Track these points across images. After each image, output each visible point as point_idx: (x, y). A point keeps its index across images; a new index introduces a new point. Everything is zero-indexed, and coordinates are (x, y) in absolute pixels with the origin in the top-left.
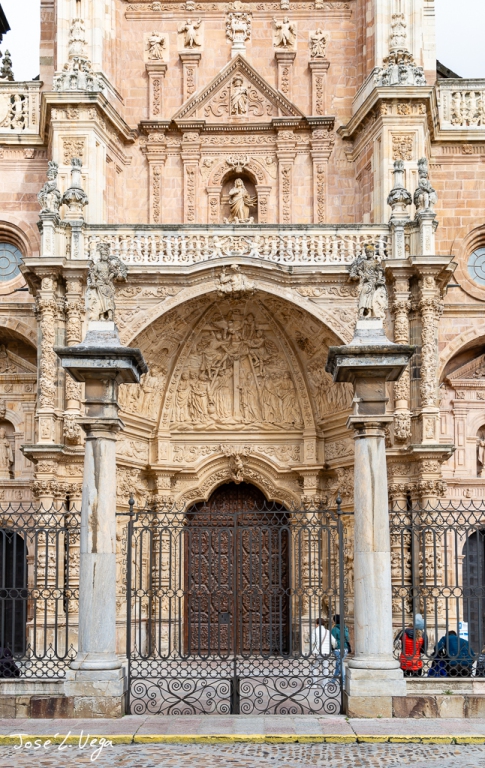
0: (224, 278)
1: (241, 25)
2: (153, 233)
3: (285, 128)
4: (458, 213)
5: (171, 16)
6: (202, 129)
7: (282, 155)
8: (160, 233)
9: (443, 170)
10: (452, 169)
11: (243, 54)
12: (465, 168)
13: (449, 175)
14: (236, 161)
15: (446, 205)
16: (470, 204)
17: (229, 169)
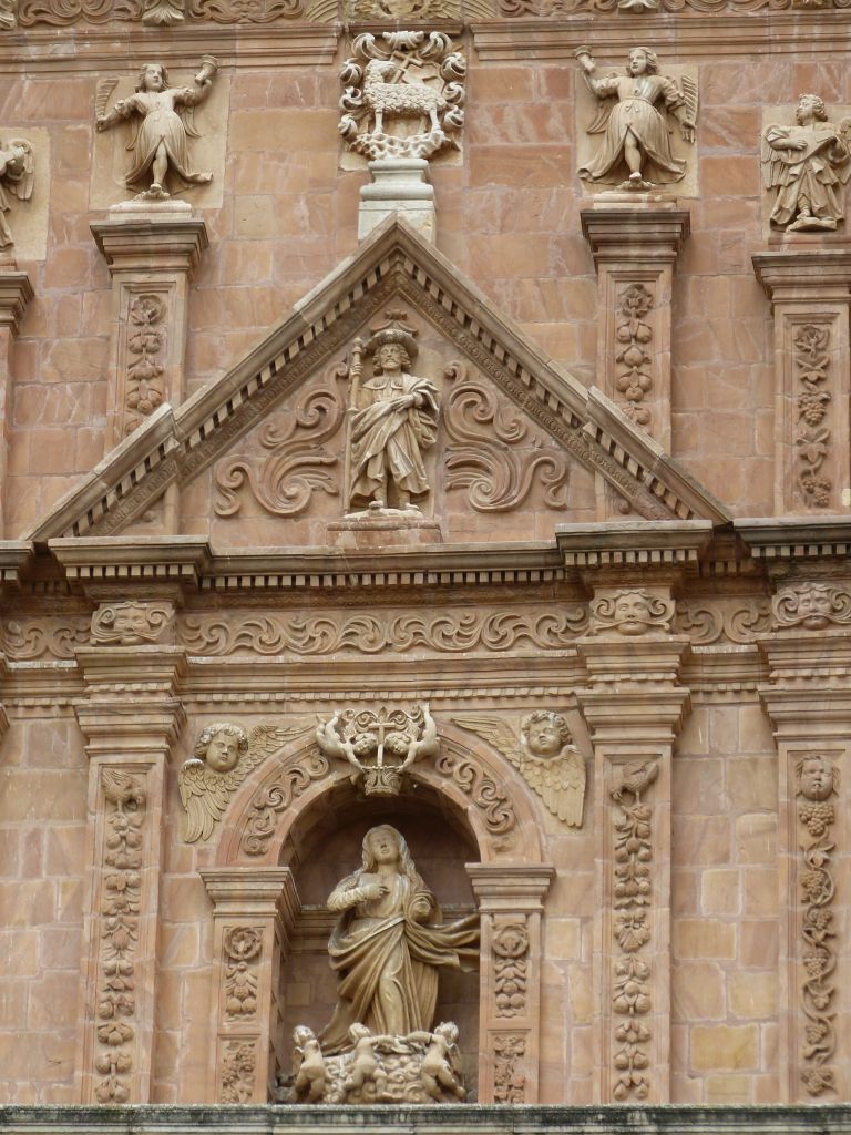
3: (625, 575)
5: (63, 50)
6: (192, 584)
7: (608, 712)
14: (366, 739)
17: (331, 780)
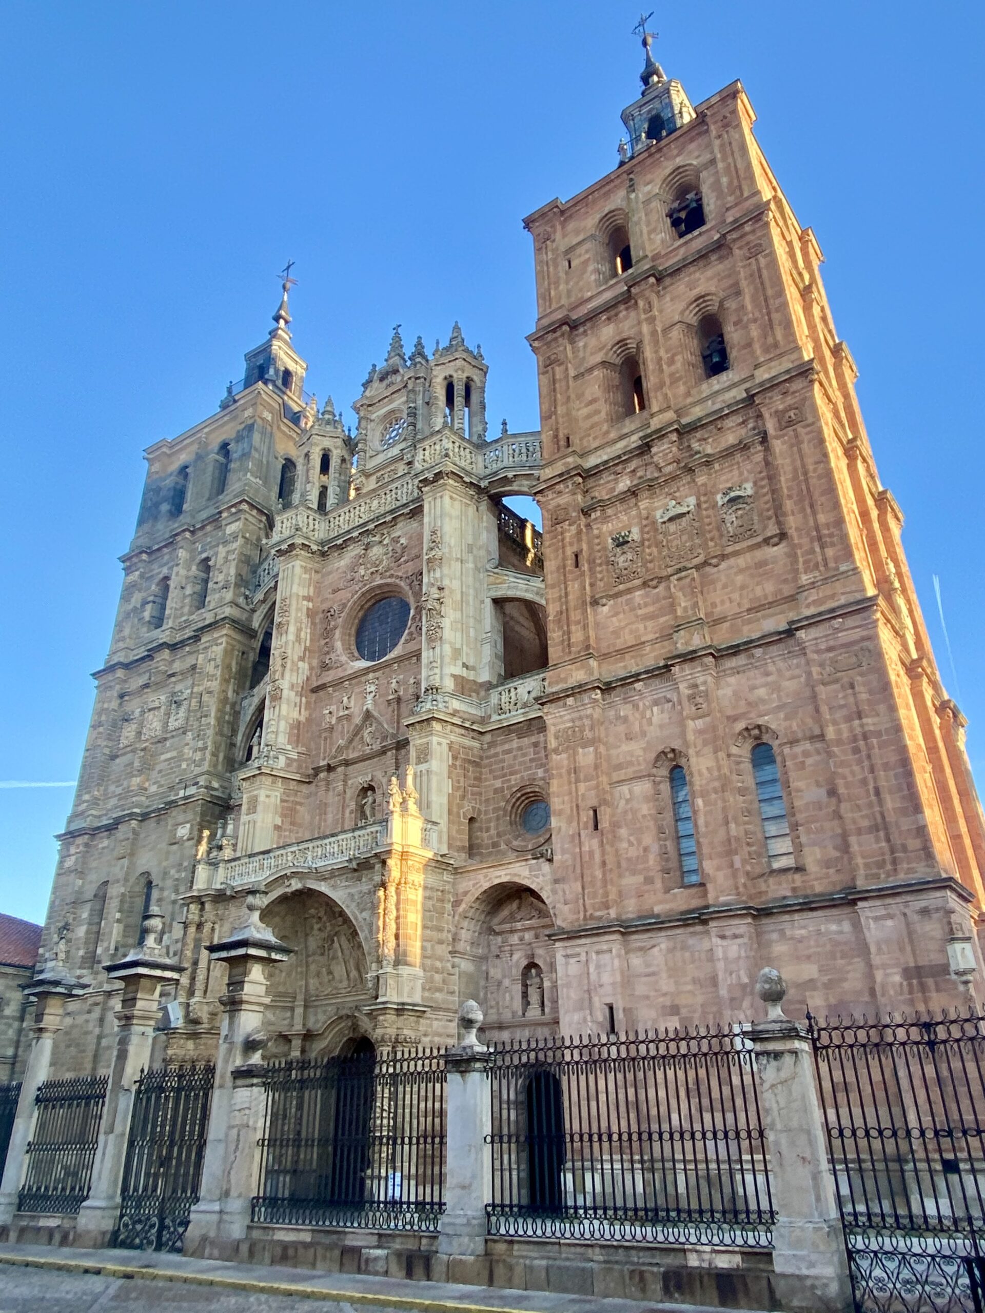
0: (287, 883)
1: (373, 688)
2: (257, 859)
4: (503, 782)
6: (347, 763)
8: (261, 857)
9: (492, 751)
10: (499, 749)
11: (370, 707)
12: (507, 747)
13: (496, 755)
14: (365, 780)
15: (495, 778)
16: (512, 774)
